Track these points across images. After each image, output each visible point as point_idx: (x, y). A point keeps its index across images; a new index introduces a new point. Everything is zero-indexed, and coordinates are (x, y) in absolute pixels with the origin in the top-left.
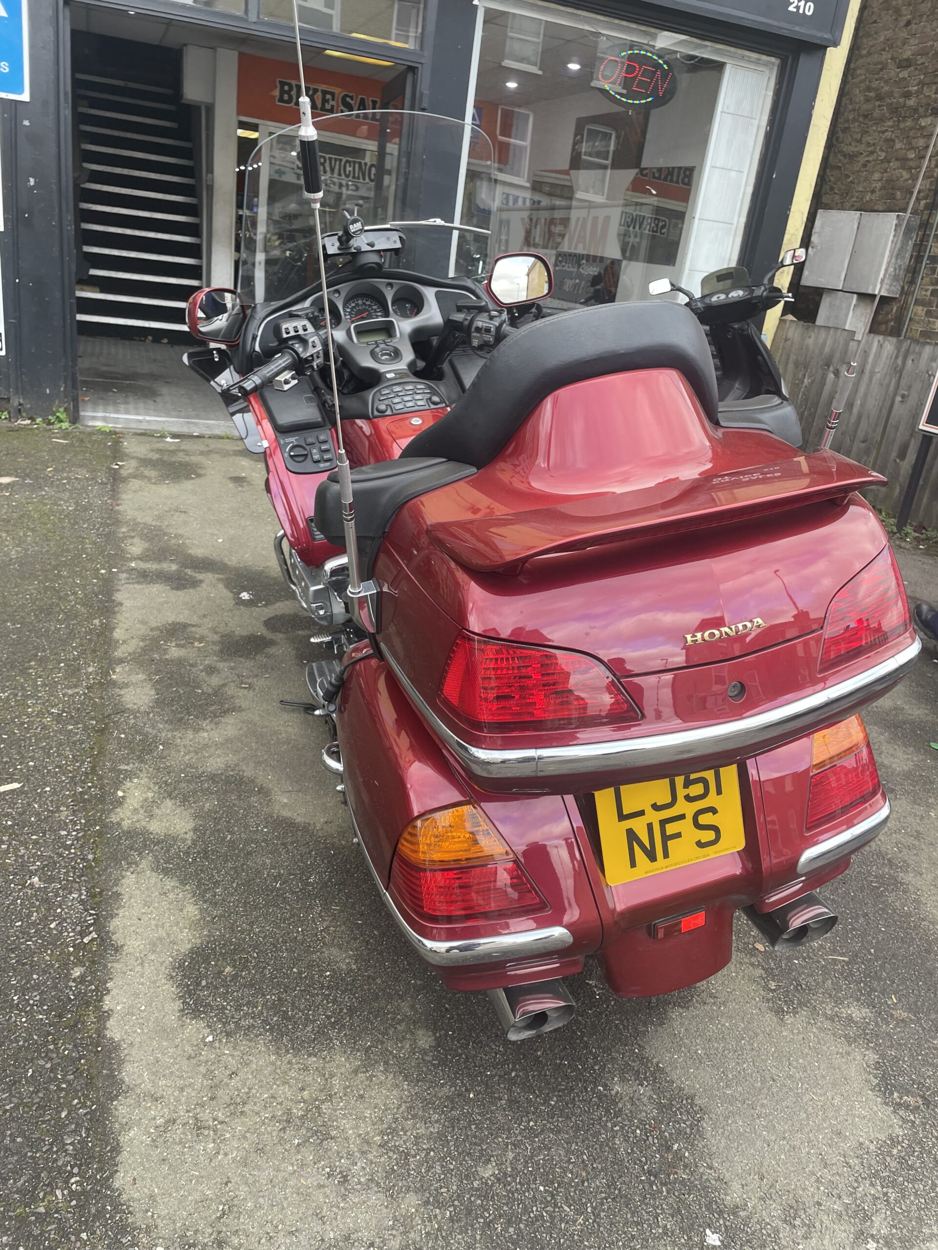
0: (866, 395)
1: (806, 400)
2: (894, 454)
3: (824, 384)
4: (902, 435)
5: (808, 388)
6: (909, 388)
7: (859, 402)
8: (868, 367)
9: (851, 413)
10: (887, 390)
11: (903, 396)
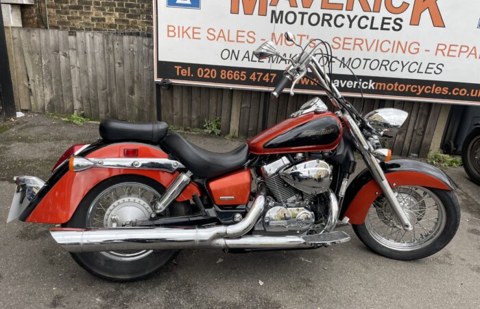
0: (94, 66)
1: (49, 73)
2: (127, 93)
3: (60, 62)
4: (128, 83)
5: (47, 66)
6: (122, 59)
7: (91, 70)
8: (89, 50)
9: (88, 76)
10: (109, 62)
11: (119, 63)
